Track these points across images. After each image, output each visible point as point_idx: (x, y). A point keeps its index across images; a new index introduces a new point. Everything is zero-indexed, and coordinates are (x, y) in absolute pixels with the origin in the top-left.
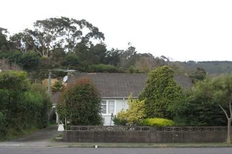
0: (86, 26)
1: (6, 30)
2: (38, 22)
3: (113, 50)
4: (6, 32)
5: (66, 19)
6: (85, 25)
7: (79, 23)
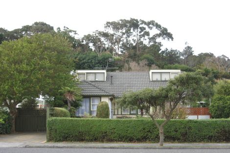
0: (155, 27)
1: (76, 31)
2: (108, 23)
3: (167, 50)
4: (76, 34)
5: (134, 20)
6: (154, 25)
7: (148, 24)
